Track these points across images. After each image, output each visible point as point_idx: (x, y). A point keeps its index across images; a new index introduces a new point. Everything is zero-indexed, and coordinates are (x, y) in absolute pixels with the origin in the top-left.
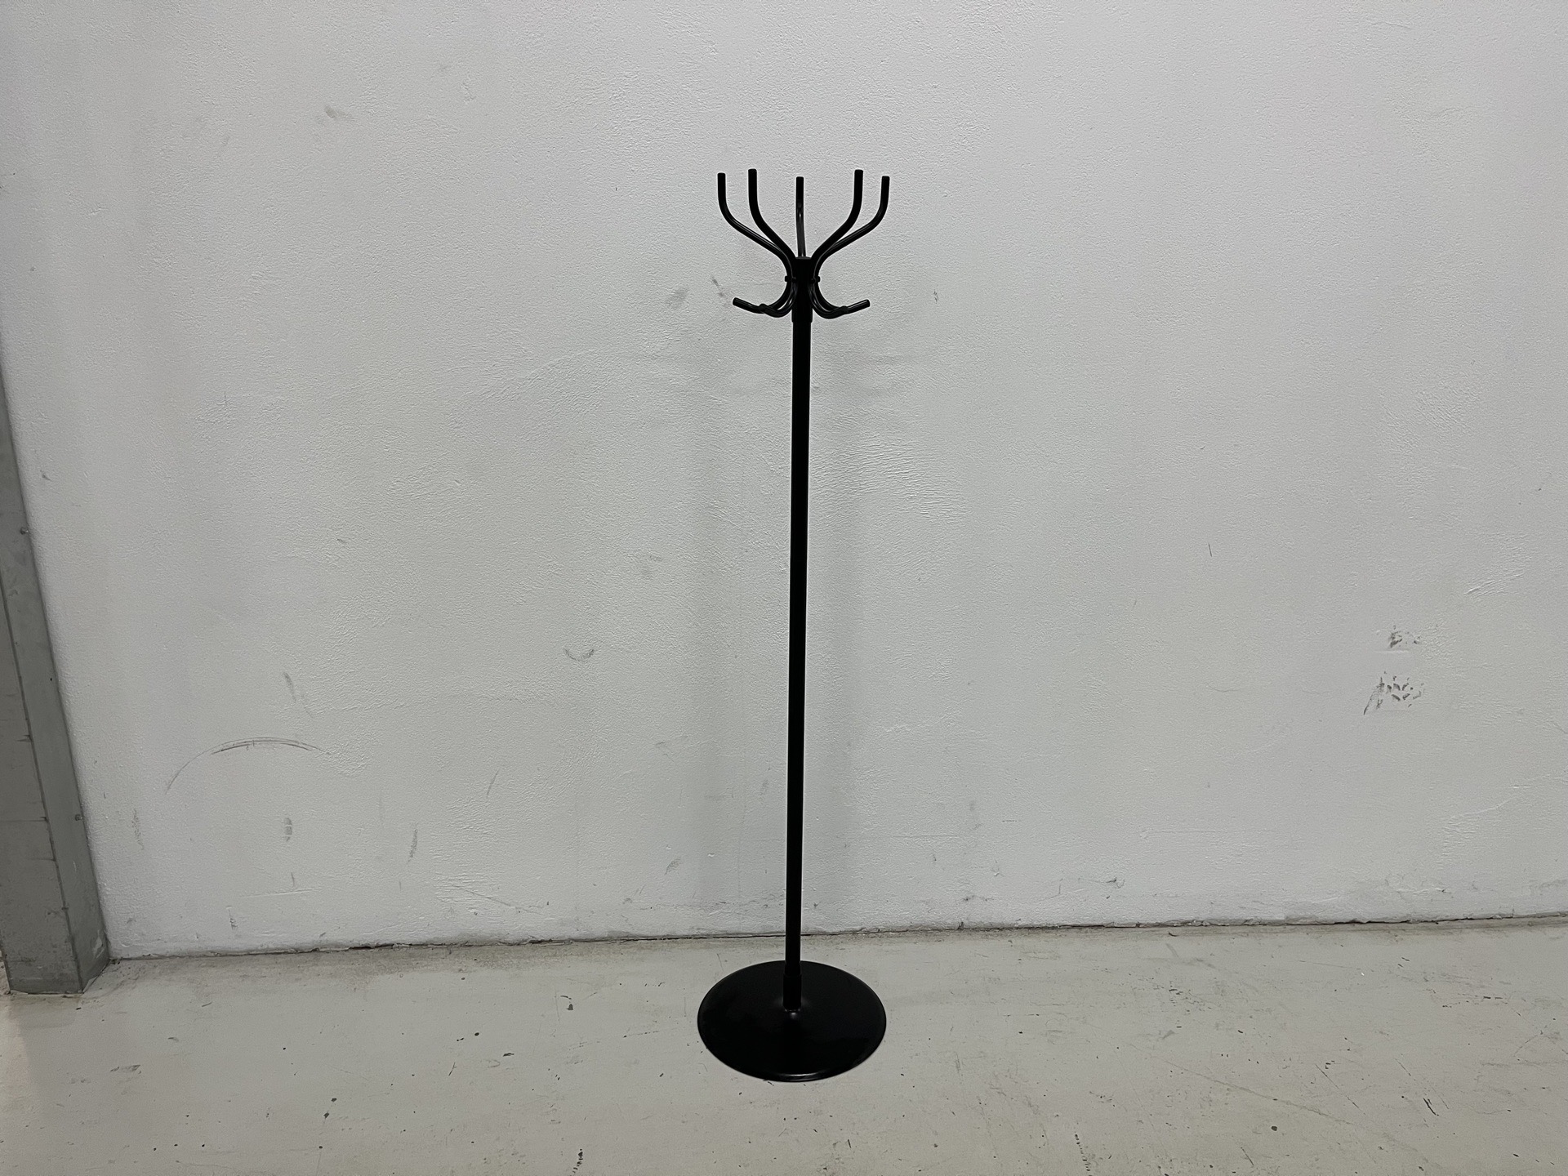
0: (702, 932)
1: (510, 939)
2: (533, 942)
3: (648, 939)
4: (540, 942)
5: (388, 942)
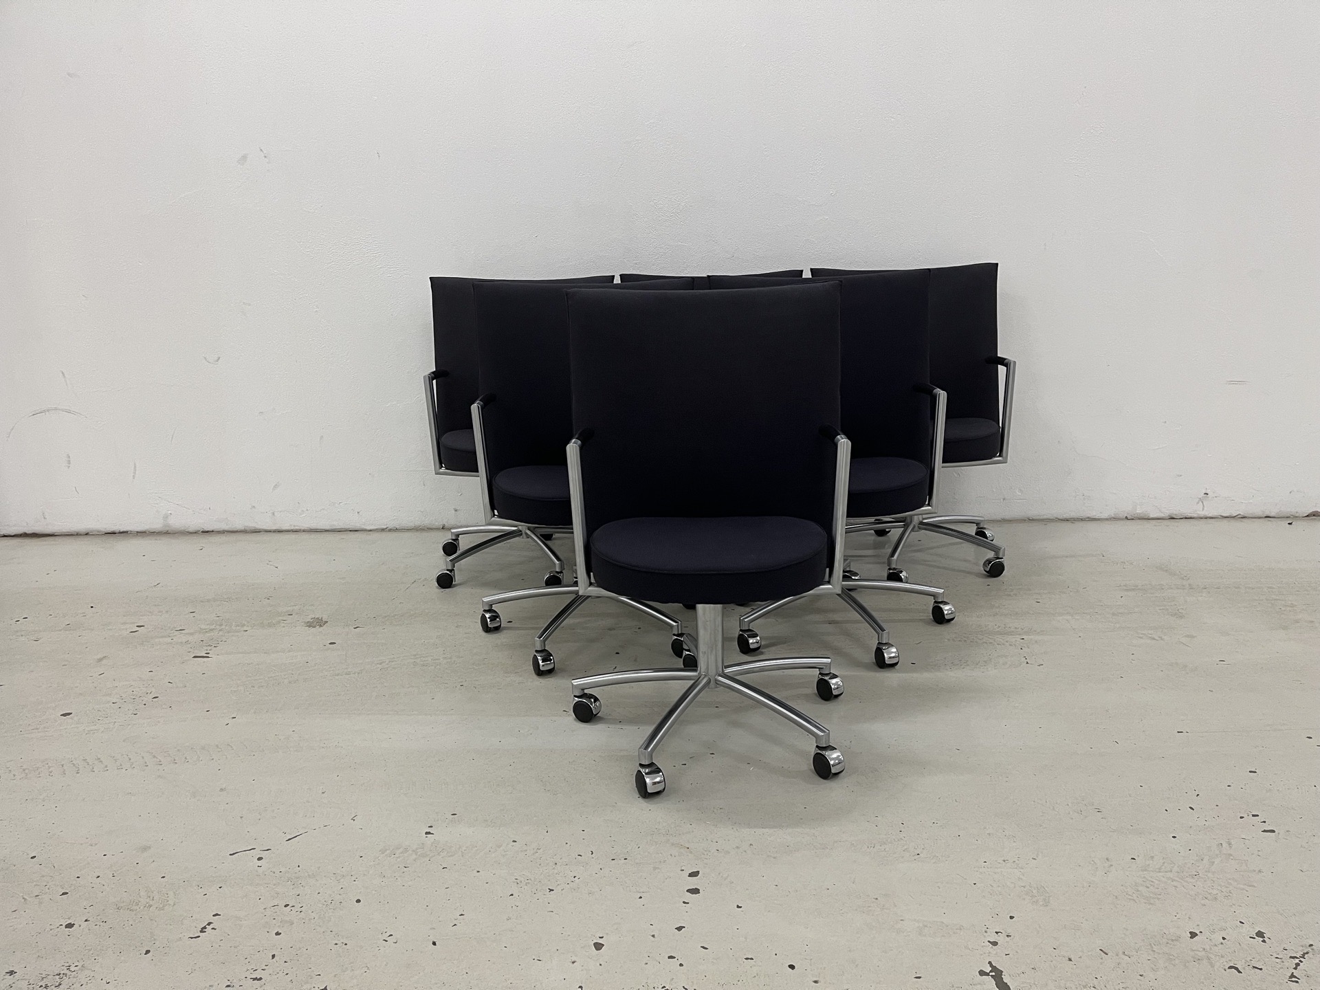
0: (297, 528)
1: (191, 530)
2: (203, 532)
3: (267, 531)
4: (207, 532)
5: (125, 530)
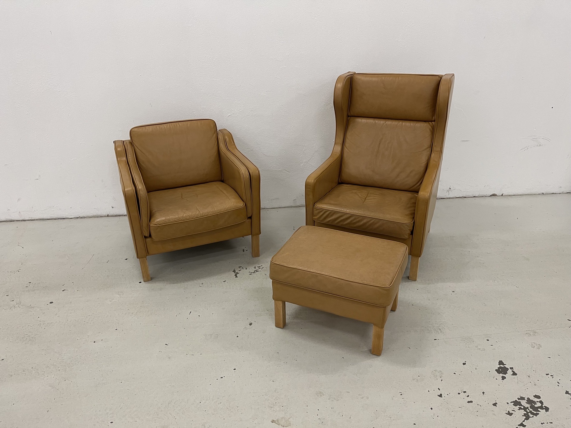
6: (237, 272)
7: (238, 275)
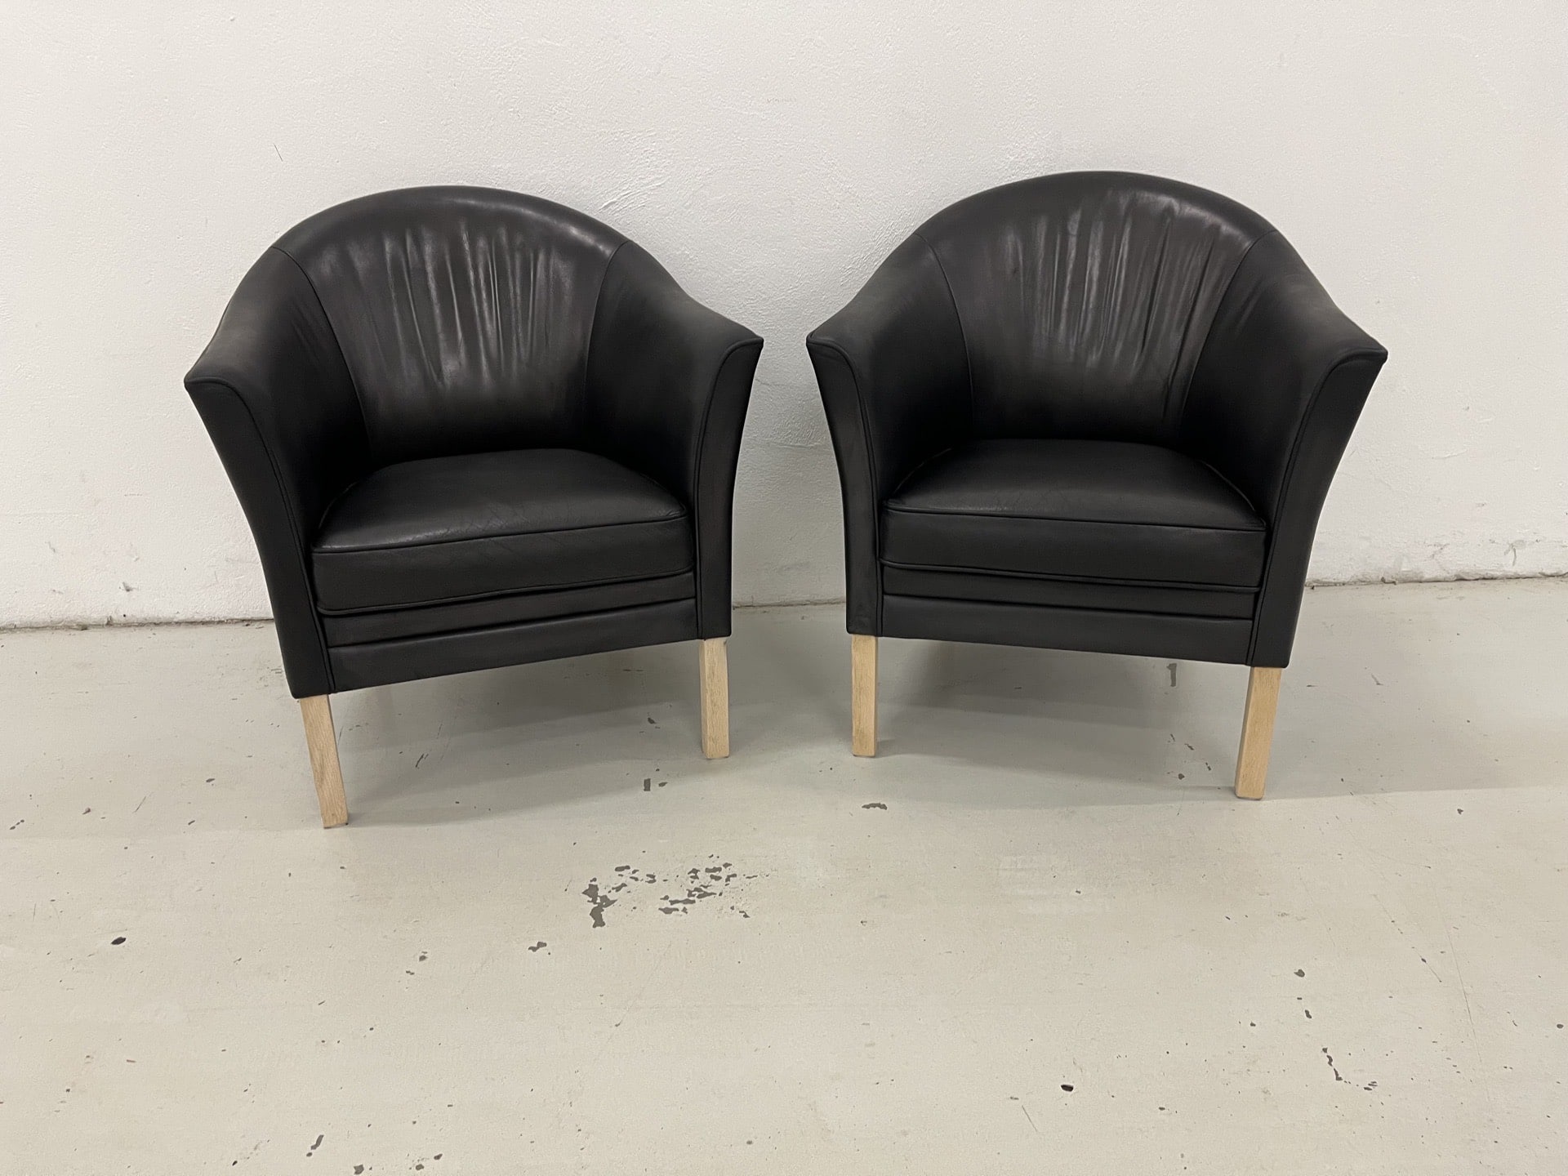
6: (604, 898)
7: (606, 914)
